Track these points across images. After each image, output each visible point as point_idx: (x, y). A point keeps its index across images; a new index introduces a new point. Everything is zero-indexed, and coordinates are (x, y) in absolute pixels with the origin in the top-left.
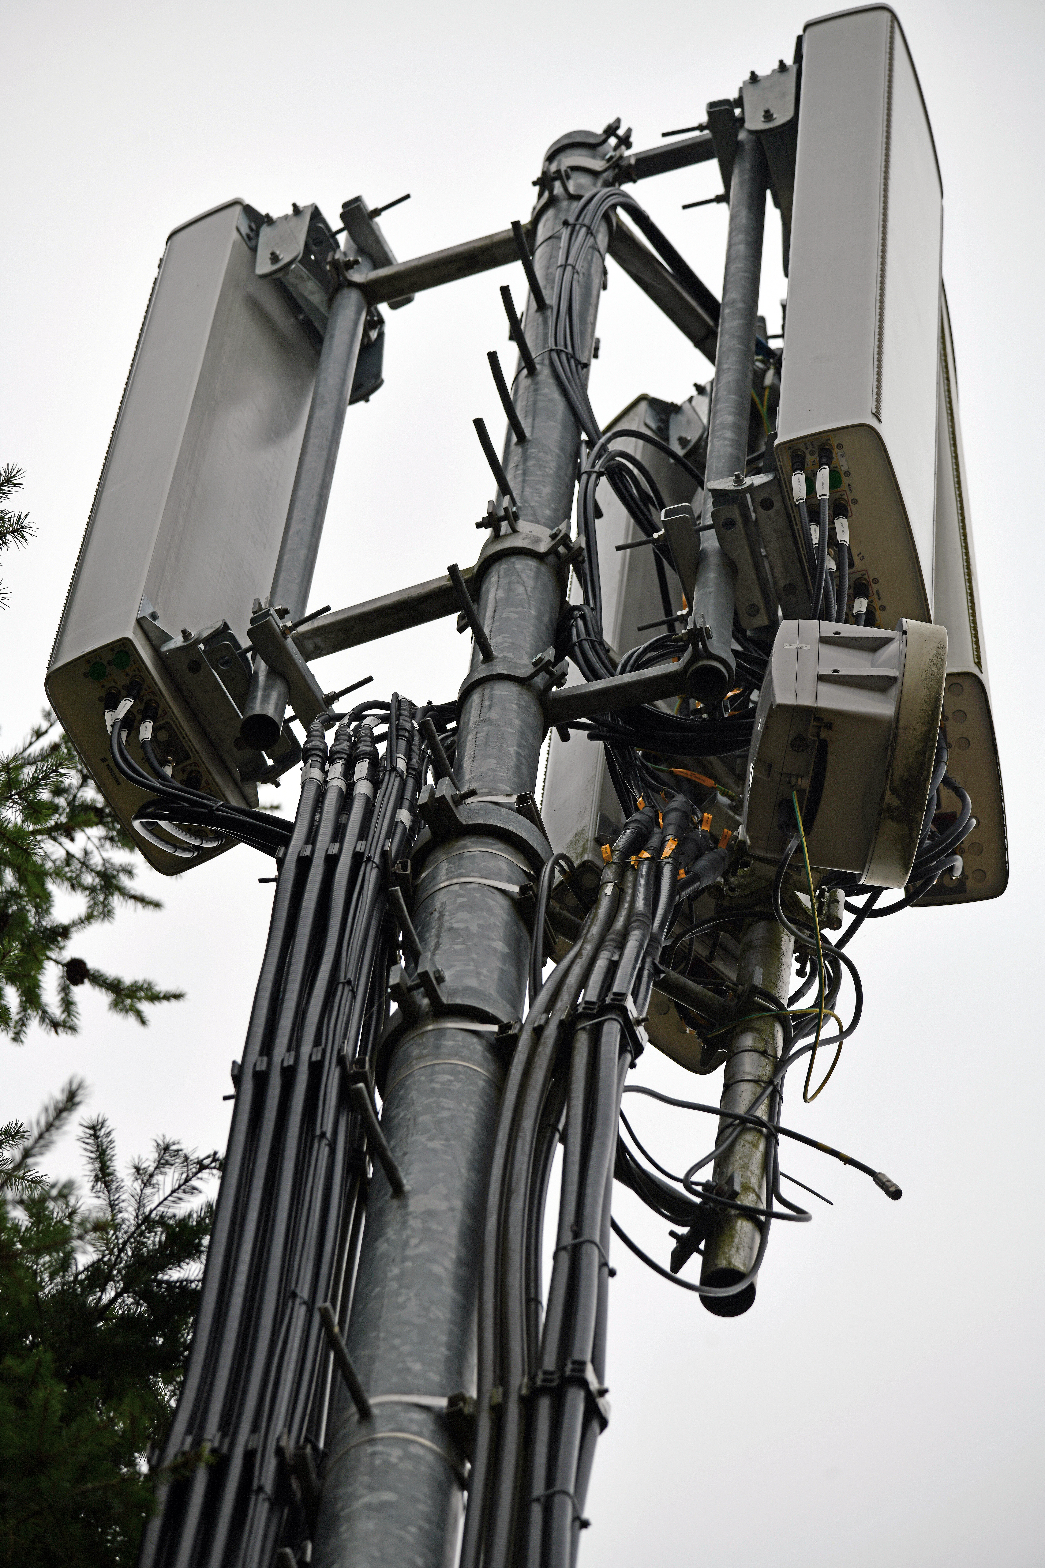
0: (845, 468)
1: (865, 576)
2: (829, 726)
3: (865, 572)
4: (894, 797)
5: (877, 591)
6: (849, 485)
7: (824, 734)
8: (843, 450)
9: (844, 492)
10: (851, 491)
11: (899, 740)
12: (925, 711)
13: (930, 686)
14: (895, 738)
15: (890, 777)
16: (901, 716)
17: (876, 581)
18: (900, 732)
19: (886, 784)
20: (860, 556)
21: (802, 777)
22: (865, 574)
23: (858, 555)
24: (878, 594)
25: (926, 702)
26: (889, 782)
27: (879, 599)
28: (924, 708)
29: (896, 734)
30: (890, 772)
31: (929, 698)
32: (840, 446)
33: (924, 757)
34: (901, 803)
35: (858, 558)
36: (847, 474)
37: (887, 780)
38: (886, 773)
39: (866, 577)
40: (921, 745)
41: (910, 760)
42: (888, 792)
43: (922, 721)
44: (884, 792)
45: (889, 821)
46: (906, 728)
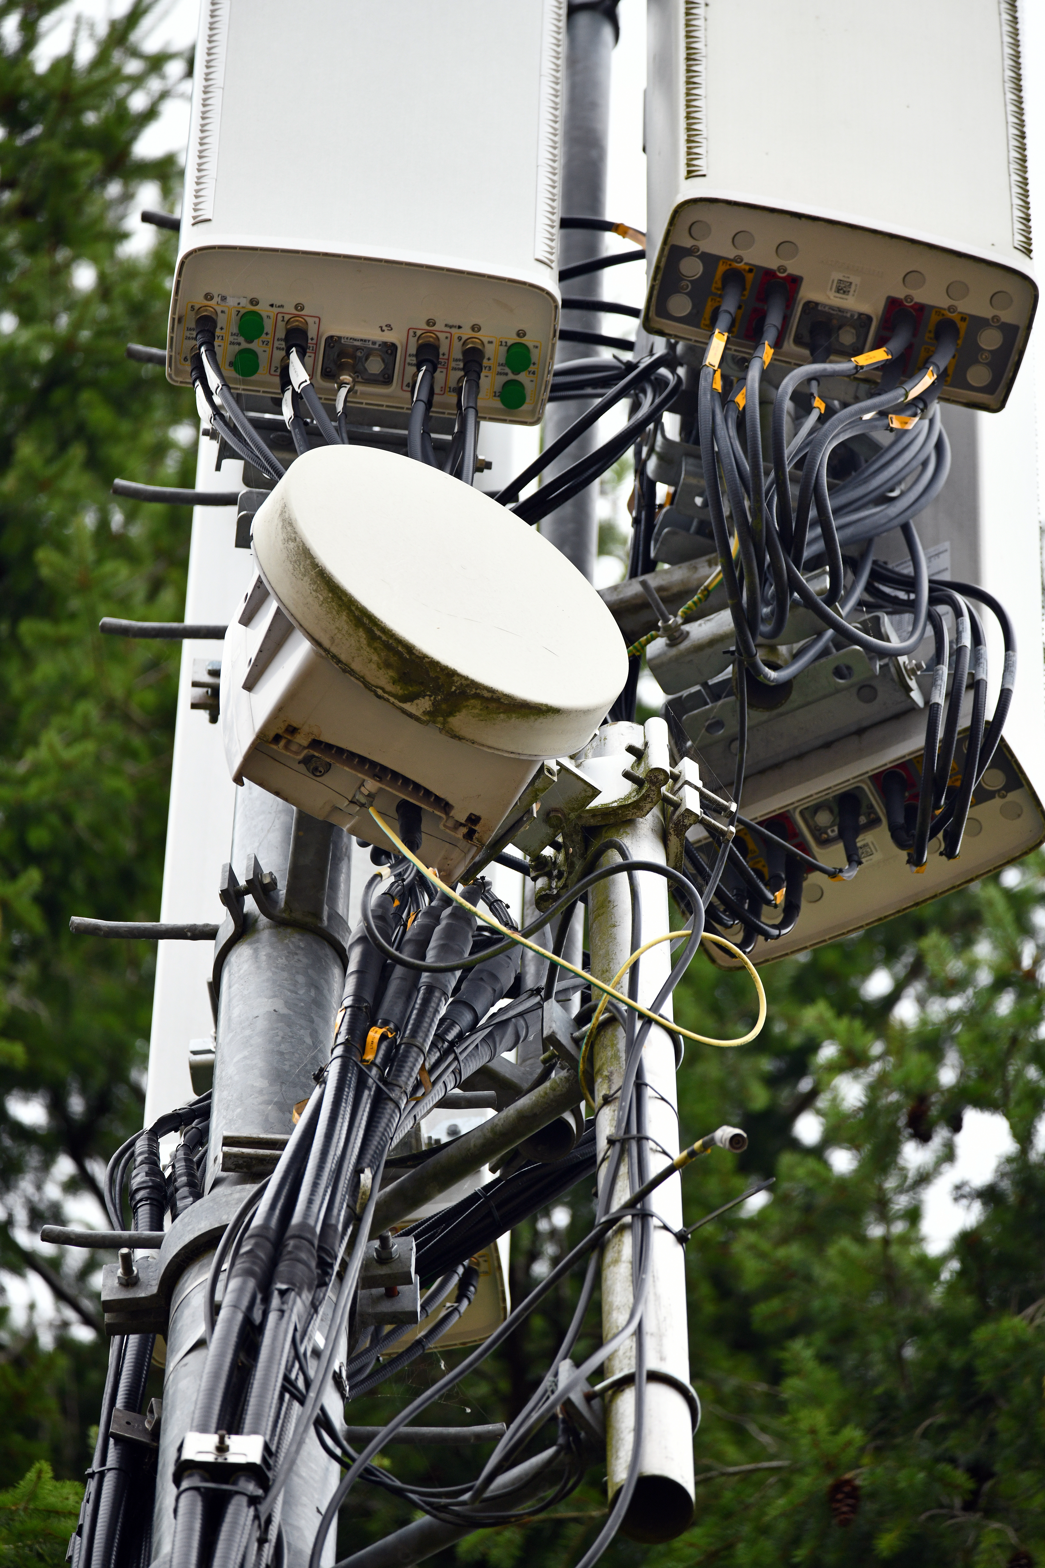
0: (244, 302)
1: (418, 335)
2: (292, 730)
3: (411, 332)
4: (415, 701)
5: (446, 325)
6: (272, 305)
7: (302, 740)
8: (216, 296)
9: (280, 316)
10: (282, 306)
11: (343, 657)
12: (325, 599)
13: (303, 570)
14: (339, 662)
15: (386, 696)
16: (317, 636)
17: (431, 322)
18: (334, 650)
19: (393, 704)
20: (384, 328)
21: (362, 785)
22: (415, 333)
23: (383, 331)
24: (451, 327)
25: (316, 591)
26: (392, 699)
27: (460, 327)
28: (322, 599)
29: (334, 657)
30: (380, 692)
31: (315, 583)
32: (209, 297)
33: (380, 638)
34: (430, 696)
35: (386, 332)
36: (254, 302)
37: (388, 701)
38: (379, 697)
39: (419, 333)
40: (361, 633)
41: (375, 658)
42: (407, 706)
43: (335, 613)
44: (404, 712)
45: (451, 720)
46: (332, 639)
